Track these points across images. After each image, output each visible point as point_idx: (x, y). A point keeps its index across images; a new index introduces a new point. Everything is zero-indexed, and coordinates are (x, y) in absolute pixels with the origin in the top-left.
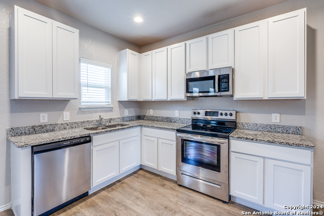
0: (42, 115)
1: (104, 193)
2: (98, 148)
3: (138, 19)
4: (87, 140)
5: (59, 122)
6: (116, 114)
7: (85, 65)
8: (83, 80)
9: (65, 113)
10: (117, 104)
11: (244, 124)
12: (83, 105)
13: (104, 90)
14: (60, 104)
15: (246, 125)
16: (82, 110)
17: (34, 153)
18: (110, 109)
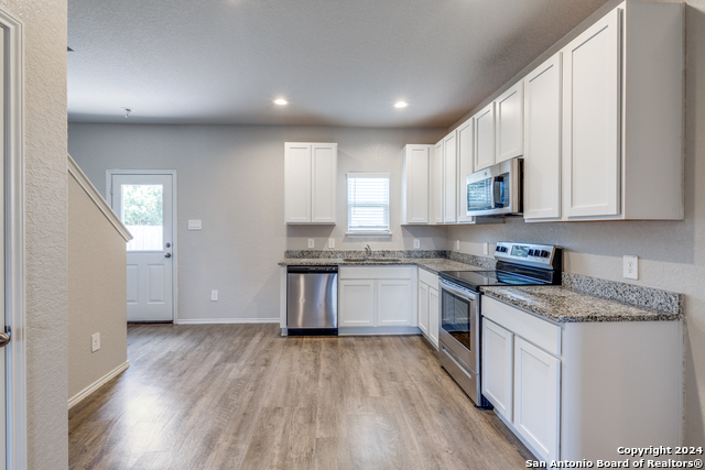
0: (310, 240)
1: (352, 340)
2: (346, 282)
3: (401, 105)
4: (332, 270)
5: (325, 249)
6: (398, 245)
7: (352, 180)
8: (351, 199)
9: (330, 239)
10: (400, 230)
11: (572, 276)
12: (350, 231)
13: (382, 209)
14: (324, 229)
15: (575, 281)
16: (350, 238)
17: (289, 272)
18: (388, 237)
